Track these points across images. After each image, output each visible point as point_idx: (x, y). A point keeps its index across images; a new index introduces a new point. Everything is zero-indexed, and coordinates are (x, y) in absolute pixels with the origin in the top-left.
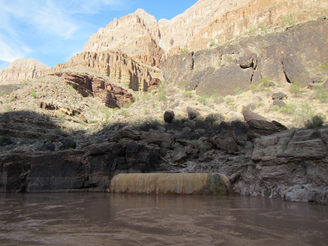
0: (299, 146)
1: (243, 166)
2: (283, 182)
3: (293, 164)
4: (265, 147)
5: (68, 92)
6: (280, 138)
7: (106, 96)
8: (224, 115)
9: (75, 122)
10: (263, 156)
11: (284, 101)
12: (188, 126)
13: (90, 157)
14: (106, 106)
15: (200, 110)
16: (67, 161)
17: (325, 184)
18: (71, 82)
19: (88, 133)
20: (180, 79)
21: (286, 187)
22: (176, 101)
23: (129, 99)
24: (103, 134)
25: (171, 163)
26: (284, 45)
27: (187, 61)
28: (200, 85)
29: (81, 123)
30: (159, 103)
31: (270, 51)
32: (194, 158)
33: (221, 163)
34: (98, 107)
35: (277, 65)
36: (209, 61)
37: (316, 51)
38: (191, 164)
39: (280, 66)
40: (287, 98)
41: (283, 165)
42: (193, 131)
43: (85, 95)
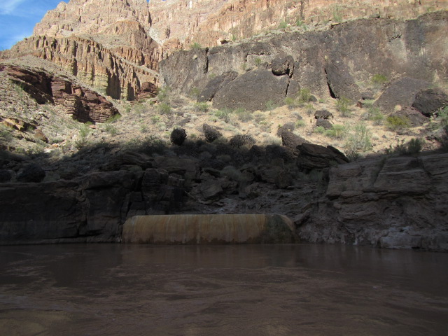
0: (393, 177)
1: (312, 204)
2: (371, 224)
3: (385, 201)
4: (345, 179)
5: (15, 95)
6: (364, 167)
7: (73, 104)
8: (255, 137)
9: (28, 140)
10: (344, 191)
11: (331, 121)
12: (206, 150)
13: (89, 191)
14: (74, 119)
15: (221, 129)
16: (53, 197)
17: (430, 226)
18: (19, 79)
19: (54, 157)
20: (189, 85)
21: (378, 231)
22: (185, 115)
23: (108, 110)
24: (82, 159)
25: (200, 201)
26: (327, 48)
27: (199, 60)
28: (218, 94)
29: (38, 142)
30: (162, 118)
31: (311, 54)
32: (232, 194)
33: (272, 201)
34: (62, 120)
35: (319, 74)
36: (230, 62)
37: (367, 59)
38: (230, 202)
39: (323, 75)
40: (333, 117)
41: (372, 202)
42: (214, 158)
43: (41, 101)
